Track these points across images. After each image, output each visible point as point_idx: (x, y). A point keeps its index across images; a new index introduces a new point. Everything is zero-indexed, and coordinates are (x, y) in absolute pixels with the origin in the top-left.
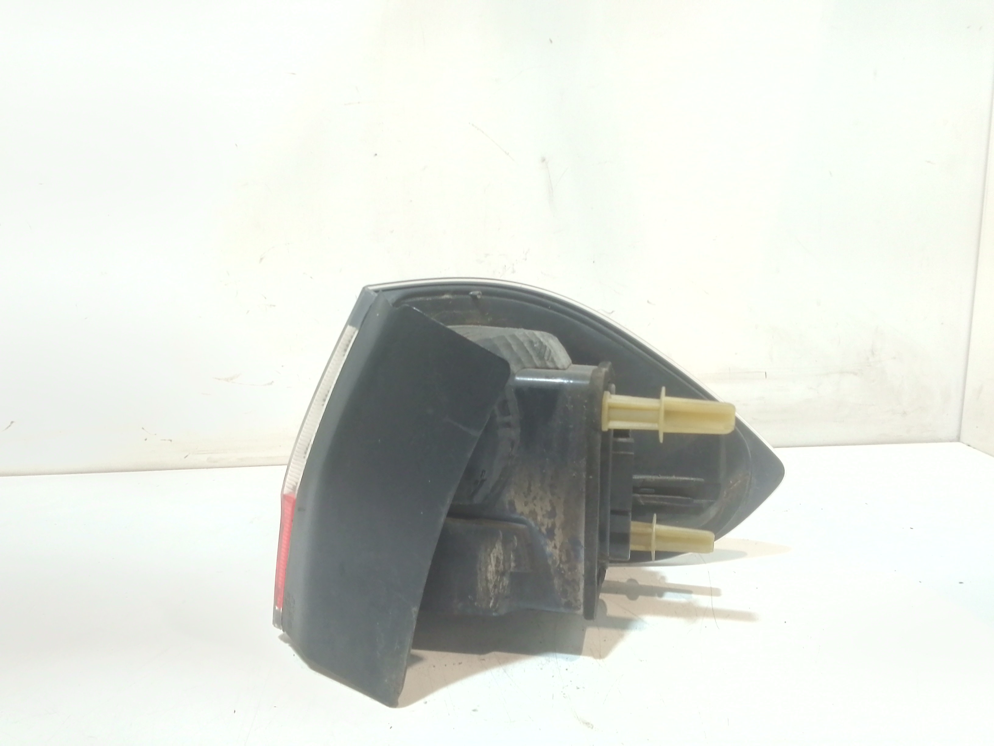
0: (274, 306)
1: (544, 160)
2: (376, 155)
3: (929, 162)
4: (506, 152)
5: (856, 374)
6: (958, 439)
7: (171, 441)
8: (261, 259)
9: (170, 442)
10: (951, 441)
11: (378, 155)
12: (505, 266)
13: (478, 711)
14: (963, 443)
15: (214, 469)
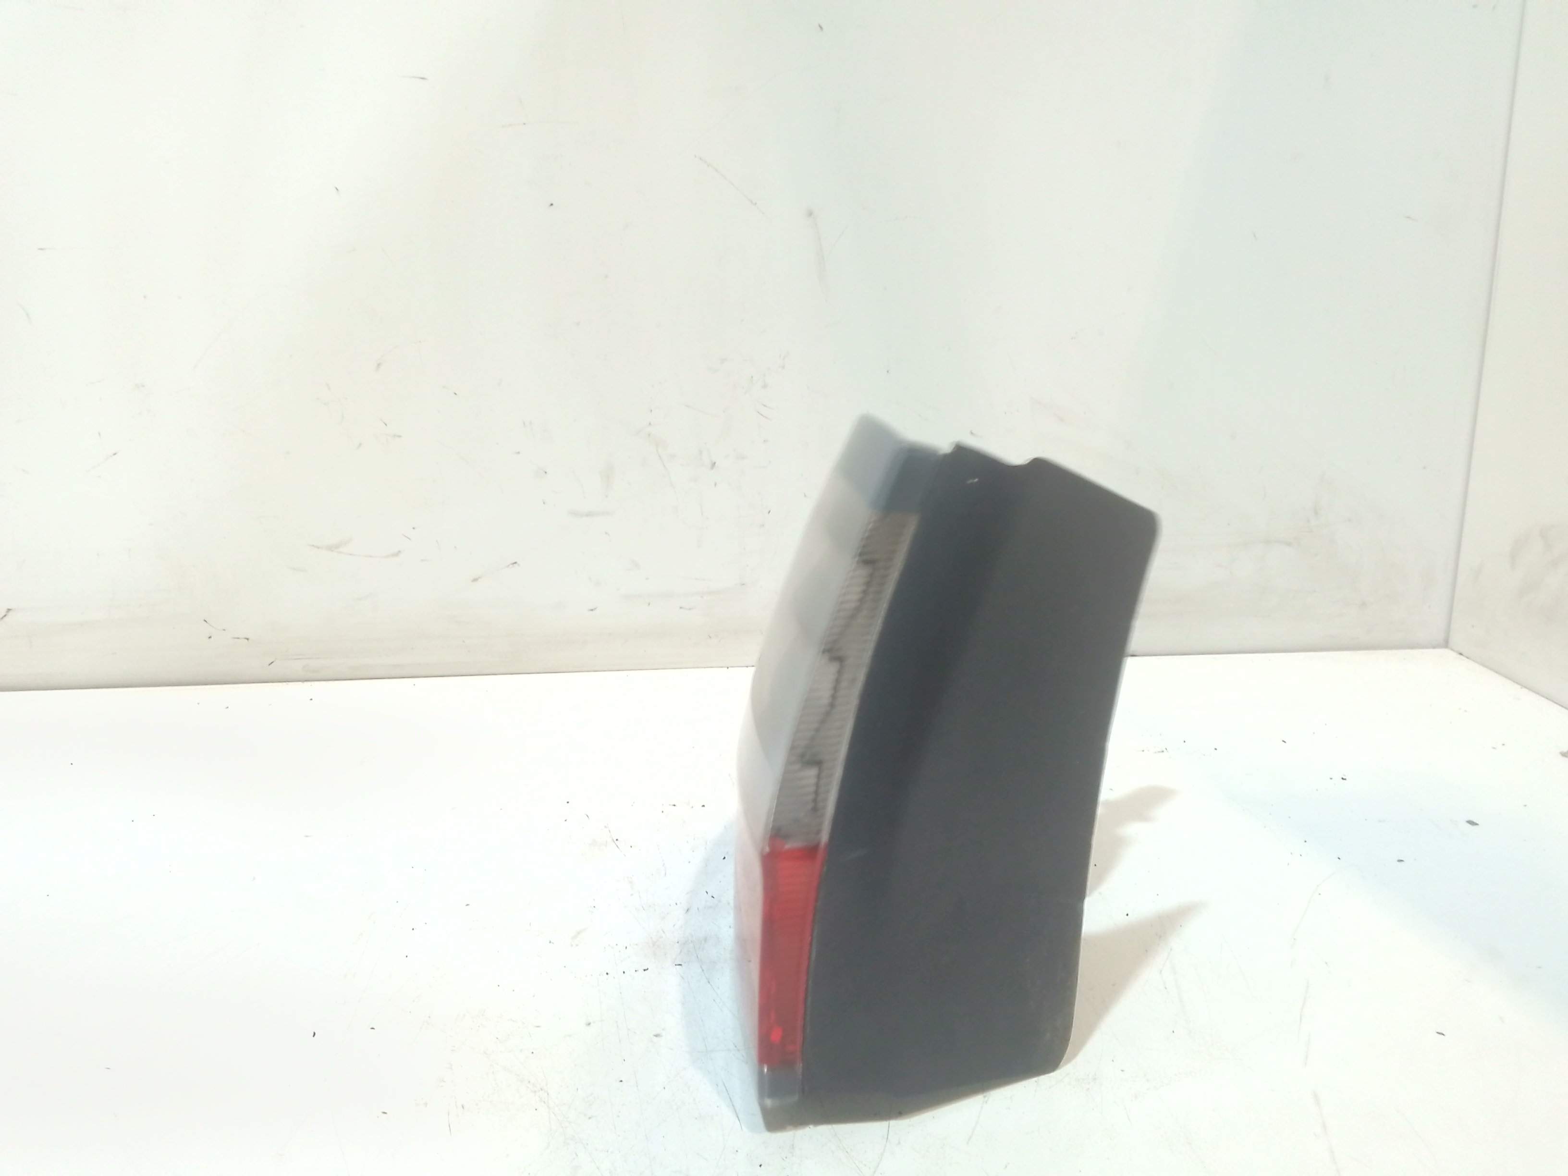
0: (400, 436)
1: (810, 214)
2: (552, 205)
3: (1408, 217)
4: (752, 202)
5: (1289, 544)
6: (1446, 644)
7: (248, 639)
8: (379, 365)
9: (246, 640)
10: (1434, 647)
11: (554, 204)
12: (752, 377)
13: (662, 1036)
14: (1452, 650)
15: (313, 683)
